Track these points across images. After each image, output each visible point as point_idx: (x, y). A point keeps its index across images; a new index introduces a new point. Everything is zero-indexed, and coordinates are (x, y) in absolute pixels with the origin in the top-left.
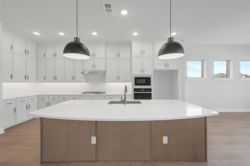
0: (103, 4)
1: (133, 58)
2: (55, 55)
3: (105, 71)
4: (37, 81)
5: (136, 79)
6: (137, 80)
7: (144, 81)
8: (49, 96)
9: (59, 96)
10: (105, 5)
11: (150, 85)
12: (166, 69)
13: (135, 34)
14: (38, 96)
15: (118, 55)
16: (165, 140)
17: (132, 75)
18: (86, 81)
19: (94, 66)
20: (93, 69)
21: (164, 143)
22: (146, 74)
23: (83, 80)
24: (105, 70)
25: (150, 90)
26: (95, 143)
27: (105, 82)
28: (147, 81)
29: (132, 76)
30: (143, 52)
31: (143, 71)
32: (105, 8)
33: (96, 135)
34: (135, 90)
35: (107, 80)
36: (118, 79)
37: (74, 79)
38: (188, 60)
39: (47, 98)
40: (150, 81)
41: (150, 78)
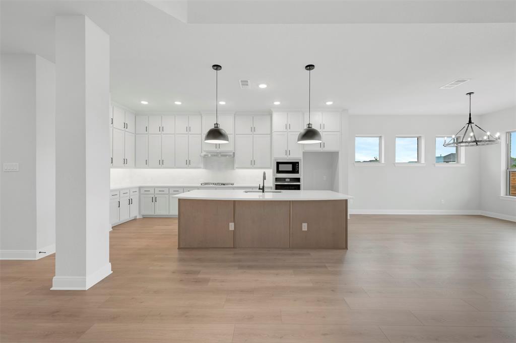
0: (240, 81)
1: (274, 134)
2: (161, 129)
3: (234, 153)
4: (136, 166)
5: (278, 164)
6: (280, 165)
7: (290, 168)
8: (155, 188)
9: (169, 188)
10: (242, 81)
11: (298, 172)
12: (322, 151)
13: (277, 103)
14: (140, 188)
15: (253, 129)
16: (305, 227)
17: (273, 158)
18: (206, 167)
19: (218, 146)
20: (216, 150)
21: (303, 230)
22: (292, 158)
23: (202, 165)
24: (233, 151)
25: (298, 180)
26: (233, 229)
27: (233, 168)
28: (295, 167)
29: (273, 161)
30: (288, 127)
31: (288, 152)
32: (241, 83)
33: (234, 222)
34: (277, 179)
35: (236, 166)
36: (253, 164)
37: (188, 164)
38: (357, 137)
39: (152, 191)
40: (298, 167)
41: (298, 163)
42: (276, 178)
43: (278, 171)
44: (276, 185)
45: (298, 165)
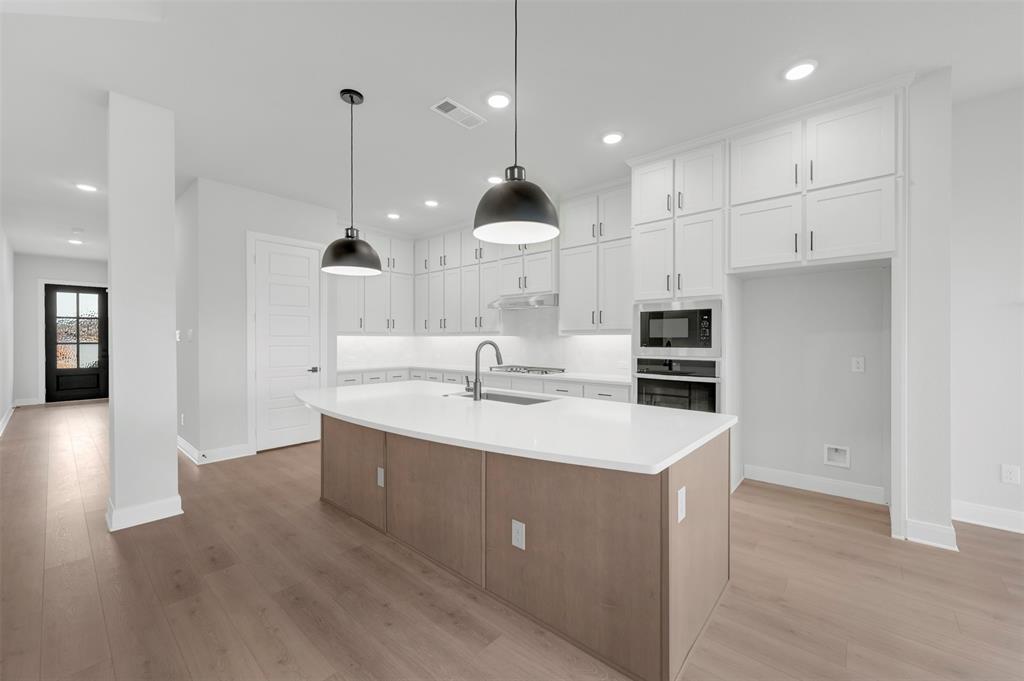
1: (635, 233)
2: (443, 261)
3: (558, 295)
4: (415, 332)
5: (646, 318)
6: (651, 321)
7: (681, 328)
8: (426, 371)
11: (707, 343)
15: (598, 230)
16: (519, 535)
17: (630, 302)
19: (523, 282)
20: (521, 292)
21: (514, 542)
22: (689, 296)
24: (554, 292)
25: (710, 367)
26: (383, 485)
28: (698, 324)
30: (674, 202)
31: (674, 282)
33: (385, 466)
35: (561, 327)
36: (598, 322)
37: (478, 325)
40: (710, 327)
41: (708, 312)
42: (639, 360)
43: (648, 341)
44: (639, 379)
45: (709, 320)
